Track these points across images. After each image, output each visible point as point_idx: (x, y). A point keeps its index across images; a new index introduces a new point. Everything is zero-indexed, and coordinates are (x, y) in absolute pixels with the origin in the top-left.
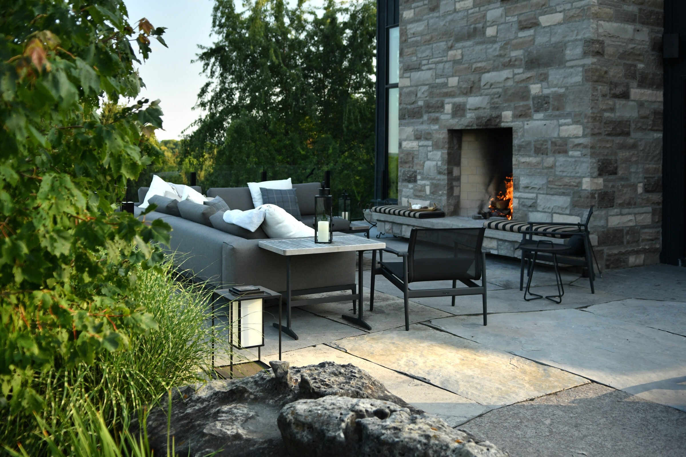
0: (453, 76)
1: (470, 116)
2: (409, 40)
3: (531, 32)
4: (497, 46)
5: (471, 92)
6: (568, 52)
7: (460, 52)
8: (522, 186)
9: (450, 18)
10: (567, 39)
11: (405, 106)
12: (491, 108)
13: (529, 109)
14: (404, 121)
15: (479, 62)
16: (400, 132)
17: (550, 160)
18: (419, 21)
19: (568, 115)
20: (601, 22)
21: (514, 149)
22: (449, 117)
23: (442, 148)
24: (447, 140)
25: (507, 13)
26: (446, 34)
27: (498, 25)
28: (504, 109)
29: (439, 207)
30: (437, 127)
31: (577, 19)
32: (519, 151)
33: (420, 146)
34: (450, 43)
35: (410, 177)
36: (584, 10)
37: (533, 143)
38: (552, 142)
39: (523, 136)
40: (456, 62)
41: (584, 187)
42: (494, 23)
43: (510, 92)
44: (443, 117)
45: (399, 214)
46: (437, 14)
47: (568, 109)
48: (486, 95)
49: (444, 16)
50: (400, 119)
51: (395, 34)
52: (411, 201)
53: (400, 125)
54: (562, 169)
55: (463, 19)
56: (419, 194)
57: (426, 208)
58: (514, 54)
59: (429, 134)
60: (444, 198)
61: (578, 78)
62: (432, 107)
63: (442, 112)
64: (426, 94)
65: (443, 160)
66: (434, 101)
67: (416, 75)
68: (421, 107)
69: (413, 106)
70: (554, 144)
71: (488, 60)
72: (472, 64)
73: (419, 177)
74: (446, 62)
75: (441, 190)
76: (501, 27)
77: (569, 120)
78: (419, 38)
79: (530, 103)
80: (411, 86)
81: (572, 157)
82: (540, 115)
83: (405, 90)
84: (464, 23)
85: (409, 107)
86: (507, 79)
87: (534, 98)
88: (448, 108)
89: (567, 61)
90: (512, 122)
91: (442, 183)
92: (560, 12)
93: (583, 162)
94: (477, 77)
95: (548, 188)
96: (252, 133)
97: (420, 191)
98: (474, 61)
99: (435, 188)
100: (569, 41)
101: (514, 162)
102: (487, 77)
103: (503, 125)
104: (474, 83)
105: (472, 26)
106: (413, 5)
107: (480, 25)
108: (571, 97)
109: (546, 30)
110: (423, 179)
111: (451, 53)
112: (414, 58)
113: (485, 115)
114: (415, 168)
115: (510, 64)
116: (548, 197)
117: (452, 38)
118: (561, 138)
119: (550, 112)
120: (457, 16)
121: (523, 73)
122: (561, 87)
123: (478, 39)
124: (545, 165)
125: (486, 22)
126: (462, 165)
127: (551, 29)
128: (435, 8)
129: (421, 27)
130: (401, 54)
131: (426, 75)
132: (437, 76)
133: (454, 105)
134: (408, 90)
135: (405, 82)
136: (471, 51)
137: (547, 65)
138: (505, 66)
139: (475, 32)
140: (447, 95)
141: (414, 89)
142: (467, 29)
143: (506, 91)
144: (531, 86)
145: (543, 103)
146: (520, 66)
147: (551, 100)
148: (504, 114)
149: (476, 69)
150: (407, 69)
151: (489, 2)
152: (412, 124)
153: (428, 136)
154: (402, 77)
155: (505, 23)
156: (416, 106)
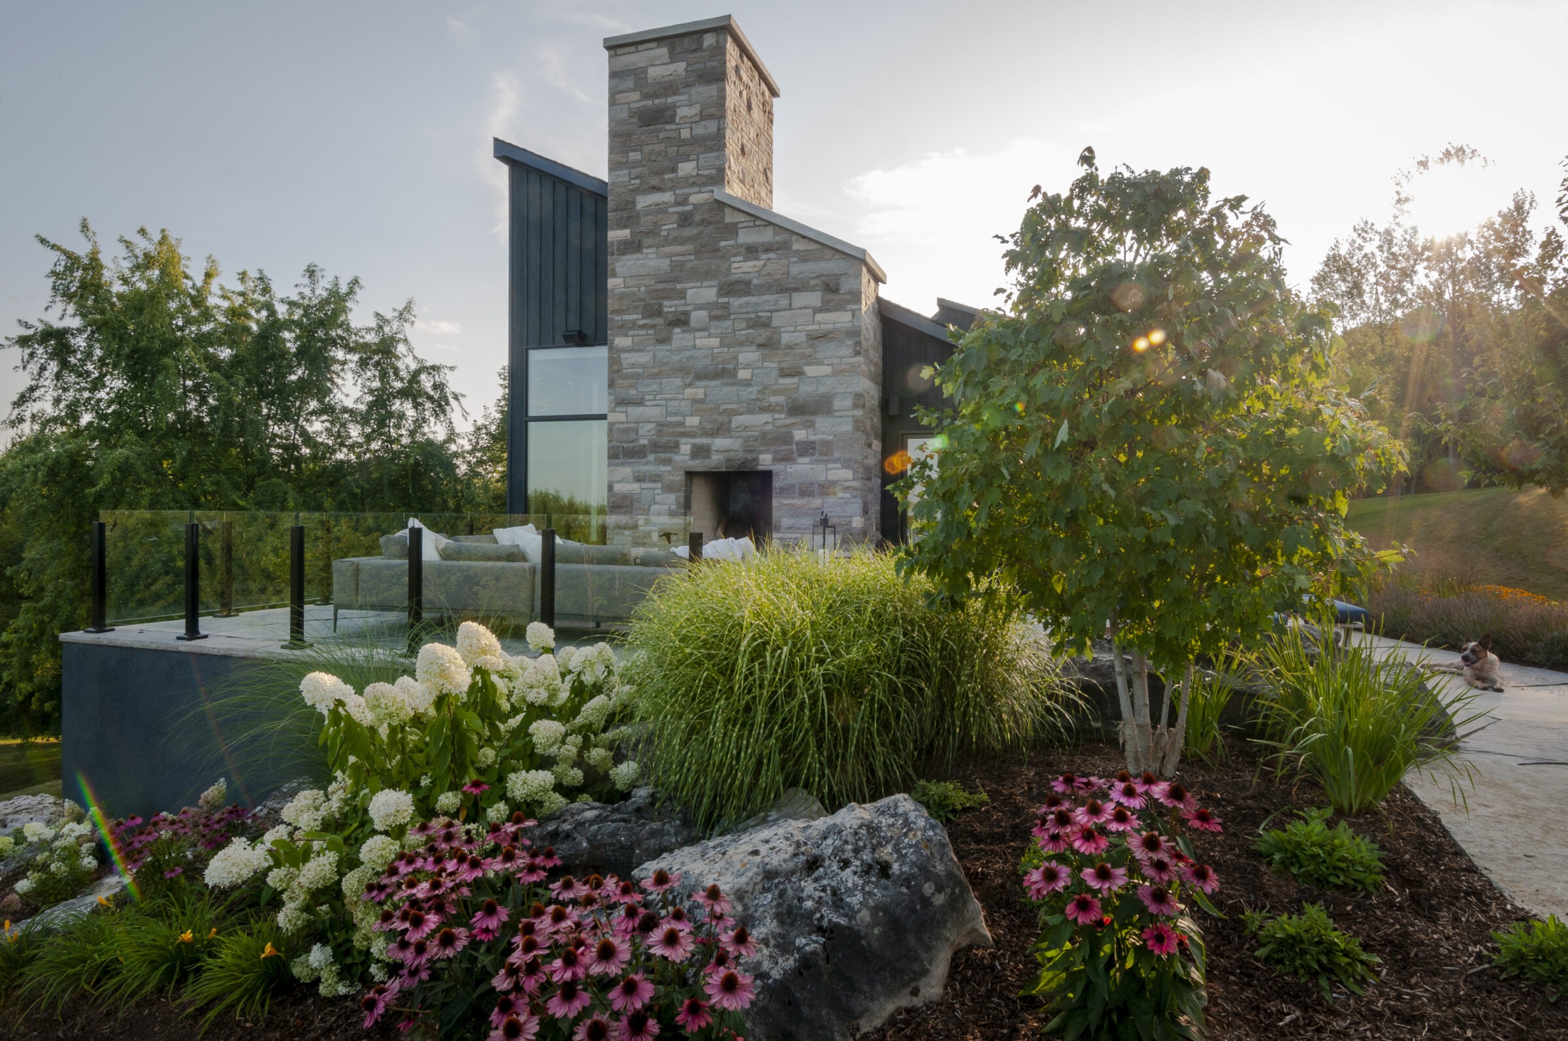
0: (691, 415)
1: (717, 457)
3: (795, 380)
4: (754, 389)
5: (718, 433)
6: (837, 403)
7: (702, 391)
8: (784, 526)
9: (688, 353)
10: (836, 391)
11: (618, 444)
12: (745, 451)
13: (793, 453)
14: (617, 461)
15: (729, 403)
16: (610, 474)
17: (816, 501)
18: (640, 350)
19: (838, 460)
20: (864, 379)
21: (774, 491)
22: (688, 458)
23: (678, 491)
24: (681, 482)
25: (764, 358)
26: (682, 370)
27: (754, 369)
28: (761, 452)
30: (669, 468)
31: (845, 374)
32: (781, 493)
33: (642, 489)
34: (688, 381)
37: (797, 486)
38: (818, 485)
39: (785, 479)
40: (696, 401)
41: (854, 525)
42: (747, 366)
43: (769, 436)
44: (677, 458)
46: (669, 347)
47: (837, 455)
48: (739, 437)
50: (609, 458)
53: (609, 465)
54: (831, 509)
55: (705, 357)
58: (774, 399)
59: (658, 475)
61: (848, 427)
62: (661, 447)
63: (677, 453)
64: (653, 432)
65: (678, 503)
66: (664, 440)
67: (635, 412)
68: (644, 446)
69: (632, 445)
70: (821, 486)
71: (741, 402)
72: (720, 404)
74: (681, 400)
76: (758, 371)
77: (838, 465)
78: (640, 371)
79: (794, 447)
80: (627, 422)
81: (840, 498)
82: (806, 460)
83: (618, 425)
84: (708, 361)
85: (625, 445)
86: (767, 423)
87: (798, 443)
88: (686, 448)
89: (835, 411)
90: (772, 465)
91: (677, 528)
92: (828, 365)
93: (854, 503)
94: (726, 419)
98: (722, 402)
100: (837, 393)
101: (774, 504)
102: (738, 420)
103: (760, 468)
104: (722, 424)
105: (719, 366)
106: (630, 333)
107: (731, 366)
108: (841, 444)
109: (812, 380)
111: (688, 391)
112: (633, 392)
113: (737, 457)
114: (635, 513)
115: (769, 409)
117: (692, 376)
118: (829, 481)
119: (816, 457)
120: (697, 353)
121: (785, 418)
122: (829, 435)
123: (727, 380)
124: (812, 505)
125: (737, 364)
127: (818, 380)
128: (664, 340)
129: (644, 358)
130: (611, 385)
131: (651, 412)
132: (668, 414)
133: (694, 446)
134: (622, 426)
135: (618, 417)
136: (719, 391)
137: (813, 413)
138: (763, 410)
139: (723, 373)
140: (683, 435)
141: (632, 425)
142: (712, 368)
143: (764, 435)
144: (795, 432)
145: (807, 448)
146: (780, 412)
147: (818, 446)
148: (761, 457)
149: (724, 410)
150: (622, 402)
151: (742, 344)
152: (630, 464)
153: (655, 478)
154: (613, 411)
155: (762, 368)
156: (636, 444)
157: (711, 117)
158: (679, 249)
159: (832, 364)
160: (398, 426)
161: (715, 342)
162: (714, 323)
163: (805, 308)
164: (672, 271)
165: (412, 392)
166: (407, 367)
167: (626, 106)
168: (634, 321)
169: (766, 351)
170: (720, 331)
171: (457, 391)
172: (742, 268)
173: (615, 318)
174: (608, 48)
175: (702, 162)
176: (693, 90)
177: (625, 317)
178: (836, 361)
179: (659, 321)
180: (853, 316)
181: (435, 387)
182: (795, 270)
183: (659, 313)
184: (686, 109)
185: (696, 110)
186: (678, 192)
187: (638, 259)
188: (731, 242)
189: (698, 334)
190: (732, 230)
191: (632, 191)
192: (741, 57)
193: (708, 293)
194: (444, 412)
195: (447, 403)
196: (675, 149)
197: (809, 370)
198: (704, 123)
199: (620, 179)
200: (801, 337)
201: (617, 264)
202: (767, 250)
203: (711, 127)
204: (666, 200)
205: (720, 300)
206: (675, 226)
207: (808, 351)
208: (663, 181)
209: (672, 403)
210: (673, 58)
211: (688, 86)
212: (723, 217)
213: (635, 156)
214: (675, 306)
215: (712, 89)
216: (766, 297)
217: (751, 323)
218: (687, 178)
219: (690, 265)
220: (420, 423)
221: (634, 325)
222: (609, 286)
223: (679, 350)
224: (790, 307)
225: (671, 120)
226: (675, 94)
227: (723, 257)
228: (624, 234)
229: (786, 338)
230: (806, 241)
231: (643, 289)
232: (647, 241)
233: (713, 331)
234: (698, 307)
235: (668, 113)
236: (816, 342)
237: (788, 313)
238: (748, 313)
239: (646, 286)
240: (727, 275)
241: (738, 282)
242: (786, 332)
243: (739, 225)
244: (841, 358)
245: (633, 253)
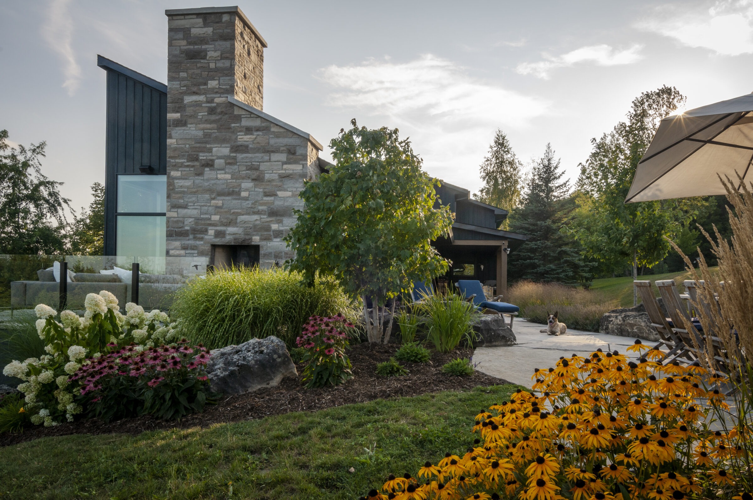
0: (215, 214)
1: (229, 237)
3: (272, 198)
4: (250, 202)
5: (229, 225)
7: (221, 202)
9: (213, 182)
11: (172, 229)
12: (245, 234)
13: (271, 236)
14: (171, 238)
15: (236, 209)
16: (167, 245)
18: (186, 179)
21: (261, 256)
22: (212, 237)
23: (207, 255)
24: (209, 250)
25: (256, 186)
26: (210, 191)
27: (250, 192)
28: (254, 235)
30: (202, 243)
32: (264, 257)
33: (186, 253)
34: (213, 196)
37: (273, 254)
38: (285, 253)
39: (267, 249)
40: (217, 207)
42: (246, 190)
43: (258, 227)
44: (206, 237)
46: (202, 178)
48: (241, 227)
50: (167, 236)
53: (167, 240)
55: (223, 184)
58: (261, 208)
59: (196, 246)
62: (197, 231)
63: (207, 234)
64: (193, 223)
66: (199, 227)
67: (182, 212)
68: (188, 230)
69: (180, 229)
71: (242, 209)
74: (209, 206)
76: (252, 193)
78: (186, 190)
79: (272, 233)
80: (178, 217)
82: (278, 240)
83: (172, 219)
84: (224, 186)
86: (257, 220)
87: (273, 231)
88: (211, 232)
90: (259, 242)
92: (290, 191)
94: (234, 217)
98: (232, 208)
101: (261, 262)
102: (241, 218)
103: (253, 243)
104: (232, 220)
105: (230, 189)
106: (180, 169)
107: (237, 190)
109: (281, 199)
111: (213, 202)
112: (182, 201)
113: (241, 237)
115: (258, 213)
117: (215, 194)
119: (283, 238)
120: (218, 182)
121: (267, 218)
123: (235, 197)
125: (241, 189)
127: (284, 199)
128: (200, 174)
129: (188, 183)
130: (169, 197)
131: (192, 212)
132: (202, 213)
133: (216, 230)
134: (175, 219)
135: (173, 214)
136: (230, 202)
137: (282, 215)
138: (255, 213)
139: (234, 193)
140: (210, 225)
141: (181, 219)
142: (227, 190)
143: (255, 226)
144: (272, 225)
145: (278, 234)
146: (265, 214)
147: (284, 233)
148: (254, 238)
149: (233, 213)
150: (174, 206)
151: (243, 178)
152: (179, 240)
153: (193, 248)
154: (170, 211)
155: (255, 191)
156: (183, 229)
157: (227, 58)
158: (208, 126)
159: (292, 191)
160: (24, 218)
161: (228, 176)
162: (228, 166)
163: (277, 161)
164: (204, 137)
165: (34, 197)
166: (31, 181)
167: (178, 48)
168: (182, 163)
169: (256, 183)
170: (231, 171)
171: (66, 198)
172: (244, 138)
173: (171, 161)
174: (168, 15)
175: (221, 81)
176: (217, 43)
177: (177, 161)
178: (295, 189)
179: (197, 163)
180: (303, 167)
181: (50, 194)
182: (272, 141)
183: (197, 159)
184: (213, 53)
185: (218, 54)
186: (208, 96)
187: (184, 130)
188: (238, 125)
189: (219, 172)
190: (238, 118)
191: (182, 93)
192: (244, 27)
193: (225, 151)
194: (56, 210)
195: (60, 204)
196: (207, 73)
197: (280, 194)
198: (223, 61)
199: (174, 86)
200: (276, 177)
201: (172, 132)
202: (258, 130)
203: (227, 63)
204: (201, 100)
205: (232, 155)
206: (206, 113)
207: (279, 184)
208: (200, 89)
209: (203, 208)
210: (206, 25)
211: (214, 40)
212: (233, 111)
213: (183, 75)
214: (206, 156)
215: (228, 44)
216: (257, 155)
217: (248, 168)
218: (213, 89)
219: (215, 135)
220: (41, 216)
221: (182, 165)
222: (168, 144)
223: (208, 180)
224: (270, 161)
225: (204, 58)
226: (206, 44)
227: (233, 132)
228: (177, 115)
229: (267, 176)
230: (279, 127)
231: (187, 146)
232: (190, 121)
233: (227, 170)
234: (219, 158)
235: (203, 54)
236: (283, 179)
237: (268, 164)
238: (246, 162)
239: (189, 145)
240: (235, 142)
241: (241, 146)
242: (267, 173)
243: (242, 116)
244: (297, 188)
245: (181, 126)
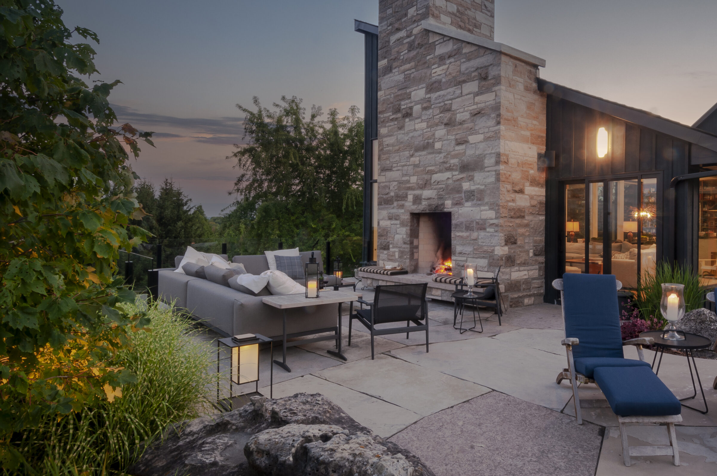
0: (413, 175)
1: (424, 203)
2: (385, 149)
3: (462, 147)
4: (442, 155)
5: (425, 187)
6: (486, 161)
7: (418, 159)
8: (457, 252)
9: (411, 134)
10: (486, 152)
11: (381, 196)
12: (438, 198)
13: (462, 199)
14: (381, 206)
15: (430, 166)
16: (379, 214)
17: (475, 235)
18: (391, 136)
19: (487, 203)
20: (507, 142)
21: (452, 227)
22: (411, 204)
23: (407, 226)
24: (409, 220)
25: (448, 133)
26: (409, 146)
27: (442, 141)
28: (446, 199)
29: (404, 267)
30: (403, 211)
31: (492, 139)
32: (456, 228)
33: (391, 224)
34: (411, 153)
35: (385, 246)
36: (496, 133)
37: (464, 223)
40: (416, 166)
41: (496, 253)
42: (440, 139)
43: (450, 188)
44: (407, 204)
45: (377, 273)
46: (403, 132)
47: (486, 200)
48: (435, 189)
49: (408, 133)
50: (379, 205)
51: (376, 144)
52: (385, 263)
53: (379, 209)
54: (482, 240)
55: (420, 136)
56: (391, 258)
57: (396, 268)
58: (452, 161)
59: (398, 216)
60: (408, 261)
62: (400, 197)
63: (406, 201)
64: (396, 188)
65: (407, 234)
66: (401, 193)
67: (389, 174)
68: (393, 197)
69: (387, 196)
70: (477, 223)
71: (436, 165)
72: (426, 167)
73: (391, 246)
74: (409, 165)
75: (405, 255)
76: (444, 142)
77: (487, 208)
78: (391, 148)
79: (463, 195)
80: (386, 182)
81: (488, 232)
82: (469, 204)
83: (381, 184)
84: (420, 139)
85: (384, 197)
86: (448, 178)
87: (465, 193)
88: (410, 198)
89: (486, 167)
90: (451, 208)
91: (406, 250)
92: (482, 134)
93: (496, 236)
94: (429, 176)
95: (474, 253)
96: (276, 212)
97: (392, 256)
98: (427, 165)
99: (402, 253)
100: (487, 154)
101: (453, 236)
102: (436, 177)
103: (446, 210)
104: (427, 181)
105: (426, 141)
106: (387, 125)
107: (431, 141)
108: (488, 192)
109: (473, 145)
110: (393, 247)
111: (412, 159)
112: (388, 162)
113: (434, 203)
114: (388, 240)
115: (449, 169)
116: (474, 259)
117: (413, 149)
118: (482, 220)
119: (475, 202)
120: (416, 134)
121: (458, 175)
122: (482, 185)
123: (430, 150)
124: (472, 238)
125: (434, 139)
126: (420, 237)
127: (476, 145)
128: (401, 128)
129: (392, 140)
130: (379, 159)
131: (395, 175)
132: (403, 175)
133: (414, 195)
134: (383, 184)
135: (381, 179)
136: (425, 158)
137: (473, 170)
138: (447, 169)
139: (428, 146)
140: (410, 189)
141: (387, 184)
142: (423, 143)
143: (447, 187)
144: (463, 184)
145: (470, 195)
146: (456, 170)
147: (476, 194)
148: (446, 202)
149: (428, 171)
150: (383, 169)
151: (437, 125)
152: (386, 209)
154: (381, 175)
155: (447, 140)
156: (389, 196)
158: (407, 66)
159: (484, 133)
161: (424, 125)
162: (424, 112)
163: (469, 94)
164: (405, 81)
168: (389, 117)
169: (449, 128)
170: (426, 117)
172: (437, 72)
173: (381, 117)
175: (419, 6)
177: (385, 115)
178: (487, 130)
179: (399, 115)
180: (497, 95)
182: (464, 68)
183: (399, 110)
186: (407, 29)
187: (390, 77)
188: (432, 56)
189: (416, 121)
190: (432, 46)
191: (388, 34)
193: (421, 93)
197: (472, 139)
199: (383, 29)
200: (466, 116)
201: (382, 82)
202: (449, 57)
204: (401, 36)
205: (427, 96)
206: (406, 51)
207: (470, 125)
208: (401, 23)
209: (405, 168)
212: (429, 40)
213: (389, 11)
214: (406, 104)
216: (449, 90)
217: (442, 110)
218: (412, 18)
219: (412, 76)
221: (388, 120)
222: (378, 97)
227: (428, 67)
228: (385, 62)
229: (459, 117)
230: (470, 45)
231: (392, 96)
232: (395, 64)
233: (423, 118)
234: (417, 103)
236: (475, 118)
237: (460, 99)
238: (440, 103)
239: (394, 94)
240: (430, 79)
241: (435, 82)
242: (459, 113)
243: (437, 43)
244: (489, 127)
245: (388, 74)
